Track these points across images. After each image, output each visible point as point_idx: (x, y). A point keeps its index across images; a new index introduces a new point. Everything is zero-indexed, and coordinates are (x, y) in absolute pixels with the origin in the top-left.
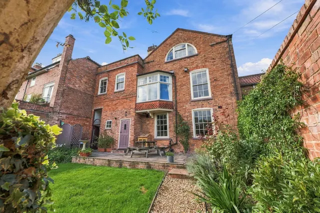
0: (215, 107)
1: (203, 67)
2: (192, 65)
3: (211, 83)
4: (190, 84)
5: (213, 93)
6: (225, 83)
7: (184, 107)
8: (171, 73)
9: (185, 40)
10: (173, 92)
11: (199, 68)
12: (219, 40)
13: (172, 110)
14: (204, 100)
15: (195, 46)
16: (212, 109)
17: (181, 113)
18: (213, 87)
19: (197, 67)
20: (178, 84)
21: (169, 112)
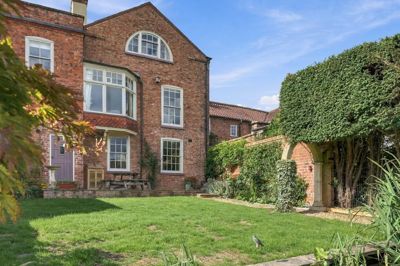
0: (186, 140)
1: (178, 85)
2: (165, 76)
3: (184, 109)
4: (161, 102)
5: (185, 122)
6: (198, 114)
7: (152, 133)
8: (136, 76)
9: (158, 30)
10: (138, 107)
11: (174, 85)
12: (197, 56)
13: (135, 134)
14: (175, 129)
15: (171, 50)
16: (182, 141)
17: (149, 140)
18: (186, 115)
19: (171, 82)
20: (146, 97)
21: (131, 135)
